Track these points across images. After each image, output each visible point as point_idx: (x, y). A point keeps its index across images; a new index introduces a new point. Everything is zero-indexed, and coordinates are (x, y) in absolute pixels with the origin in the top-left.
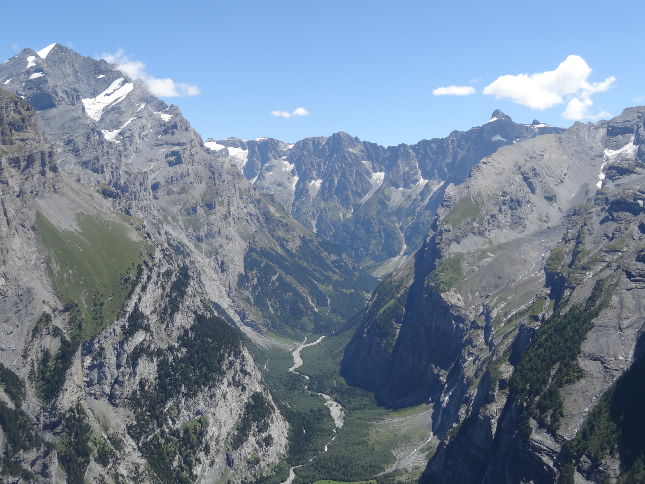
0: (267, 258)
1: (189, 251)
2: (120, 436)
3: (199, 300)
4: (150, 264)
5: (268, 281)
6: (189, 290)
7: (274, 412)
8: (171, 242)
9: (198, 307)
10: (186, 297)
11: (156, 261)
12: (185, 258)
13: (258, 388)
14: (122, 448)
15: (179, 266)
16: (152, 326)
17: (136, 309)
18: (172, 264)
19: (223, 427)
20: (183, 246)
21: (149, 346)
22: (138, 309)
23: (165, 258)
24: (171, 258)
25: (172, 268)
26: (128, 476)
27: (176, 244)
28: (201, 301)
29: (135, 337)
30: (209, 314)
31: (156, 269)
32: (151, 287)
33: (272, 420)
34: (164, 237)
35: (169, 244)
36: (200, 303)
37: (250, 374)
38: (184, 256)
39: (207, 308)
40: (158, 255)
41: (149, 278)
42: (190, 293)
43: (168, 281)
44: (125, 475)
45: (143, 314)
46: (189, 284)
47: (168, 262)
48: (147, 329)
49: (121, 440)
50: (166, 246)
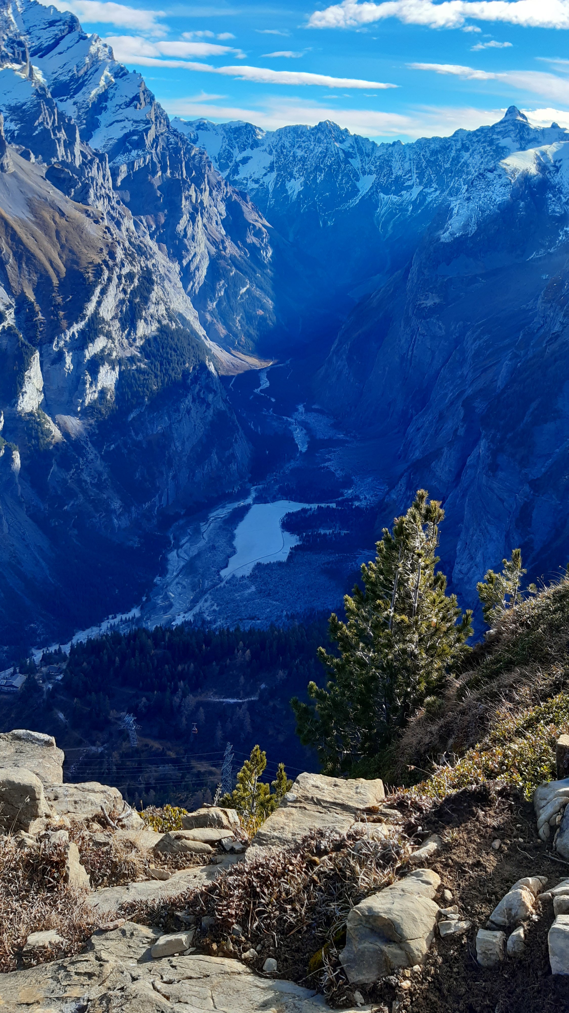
0: (237, 268)
1: (151, 253)
2: (82, 443)
3: (164, 308)
4: (111, 263)
5: (236, 294)
6: (153, 296)
7: (238, 433)
8: (133, 240)
9: (162, 316)
10: (150, 304)
11: (118, 260)
12: (147, 259)
13: (222, 406)
14: (85, 455)
15: (142, 268)
16: (114, 333)
17: (96, 313)
18: (134, 266)
19: (187, 443)
20: (146, 246)
21: (110, 354)
22: (99, 314)
23: (127, 258)
24: (134, 259)
25: (135, 271)
26: (91, 482)
27: (138, 242)
28: (166, 309)
29: (96, 343)
30: (174, 324)
31: (117, 270)
32: (112, 290)
33: (236, 440)
34: (125, 233)
35: (130, 243)
36: (164, 312)
37: (215, 392)
38: (146, 257)
39: (171, 318)
40: (120, 254)
41: (110, 280)
42: (154, 300)
43: (131, 285)
44: (89, 481)
45: (104, 319)
46: (153, 290)
47: (131, 262)
48: (108, 335)
49: (83, 448)
50: (127, 244)
